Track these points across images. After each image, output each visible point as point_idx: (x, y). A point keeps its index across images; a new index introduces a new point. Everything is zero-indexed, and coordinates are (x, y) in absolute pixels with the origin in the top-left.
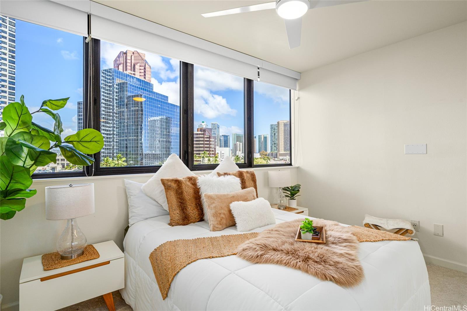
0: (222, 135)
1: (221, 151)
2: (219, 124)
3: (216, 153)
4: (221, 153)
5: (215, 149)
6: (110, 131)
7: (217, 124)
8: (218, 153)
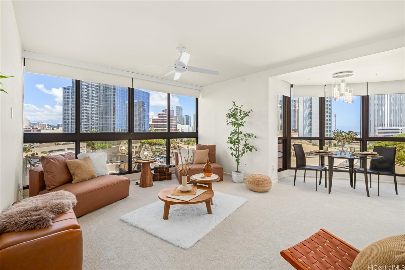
0: (185, 116)
1: (181, 128)
2: (182, 107)
3: (178, 129)
4: (181, 129)
5: (176, 126)
6: (89, 110)
7: (181, 107)
8: (179, 129)
